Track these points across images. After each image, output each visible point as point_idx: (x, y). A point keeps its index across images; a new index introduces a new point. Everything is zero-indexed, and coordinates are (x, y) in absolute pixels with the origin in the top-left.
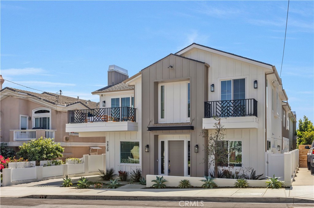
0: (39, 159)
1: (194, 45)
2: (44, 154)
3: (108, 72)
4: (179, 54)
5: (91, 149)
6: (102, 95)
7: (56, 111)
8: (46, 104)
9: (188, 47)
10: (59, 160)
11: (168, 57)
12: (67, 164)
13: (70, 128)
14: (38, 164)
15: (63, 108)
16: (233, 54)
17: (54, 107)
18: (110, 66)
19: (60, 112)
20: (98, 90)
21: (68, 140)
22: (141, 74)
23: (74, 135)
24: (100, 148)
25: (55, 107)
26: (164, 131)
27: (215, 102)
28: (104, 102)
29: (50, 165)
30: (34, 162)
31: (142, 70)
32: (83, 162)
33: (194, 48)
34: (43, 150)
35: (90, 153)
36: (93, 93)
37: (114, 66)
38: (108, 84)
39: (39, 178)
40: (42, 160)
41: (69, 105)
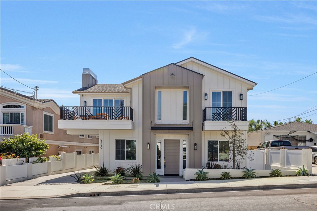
0: (28, 155)
1: (192, 58)
2: (33, 151)
3: (82, 74)
4: (178, 64)
5: (59, 148)
6: (83, 95)
7: (32, 106)
8: (20, 99)
9: (186, 59)
10: (44, 157)
11: (169, 66)
12: (50, 161)
13: (62, 124)
14: (28, 162)
15: (40, 104)
16: (225, 71)
17: (30, 103)
18: (84, 69)
19: (36, 108)
20: (78, 90)
21: (42, 138)
22: (142, 77)
23: (47, 133)
24: (67, 147)
25: (32, 102)
26: (165, 131)
27: (215, 108)
28: (86, 102)
29: (37, 163)
30: (24, 159)
31: (143, 75)
32: (61, 159)
33: (192, 61)
34: (32, 145)
35: (59, 152)
36: (74, 92)
37: (88, 69)
38: (83, 86)
39: (30, 176)
40: (31, 157)
41: (44, 102)
